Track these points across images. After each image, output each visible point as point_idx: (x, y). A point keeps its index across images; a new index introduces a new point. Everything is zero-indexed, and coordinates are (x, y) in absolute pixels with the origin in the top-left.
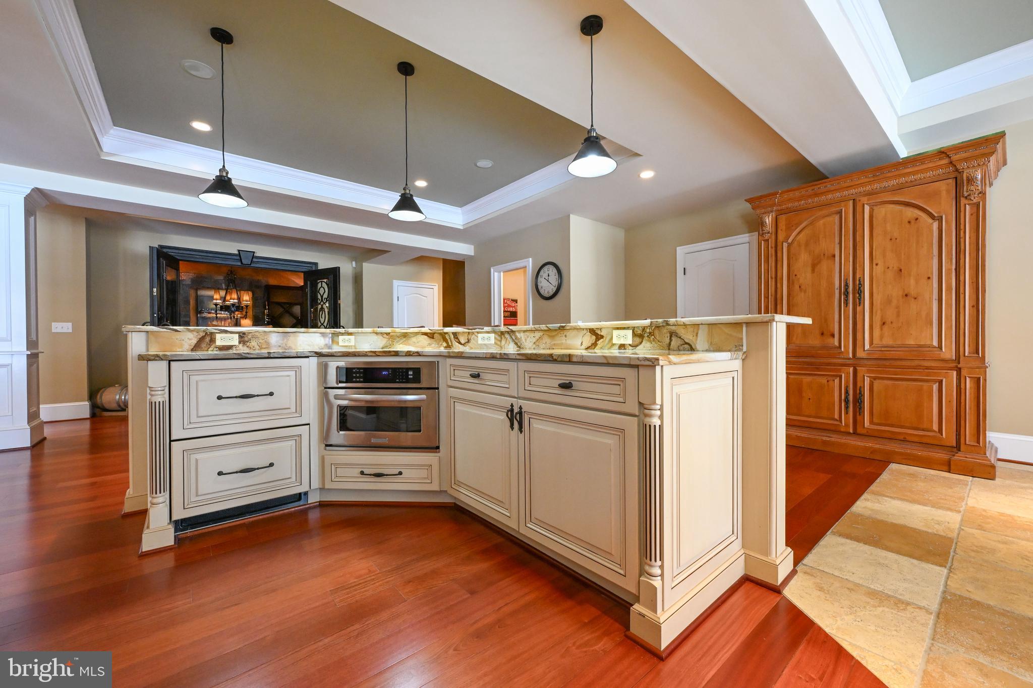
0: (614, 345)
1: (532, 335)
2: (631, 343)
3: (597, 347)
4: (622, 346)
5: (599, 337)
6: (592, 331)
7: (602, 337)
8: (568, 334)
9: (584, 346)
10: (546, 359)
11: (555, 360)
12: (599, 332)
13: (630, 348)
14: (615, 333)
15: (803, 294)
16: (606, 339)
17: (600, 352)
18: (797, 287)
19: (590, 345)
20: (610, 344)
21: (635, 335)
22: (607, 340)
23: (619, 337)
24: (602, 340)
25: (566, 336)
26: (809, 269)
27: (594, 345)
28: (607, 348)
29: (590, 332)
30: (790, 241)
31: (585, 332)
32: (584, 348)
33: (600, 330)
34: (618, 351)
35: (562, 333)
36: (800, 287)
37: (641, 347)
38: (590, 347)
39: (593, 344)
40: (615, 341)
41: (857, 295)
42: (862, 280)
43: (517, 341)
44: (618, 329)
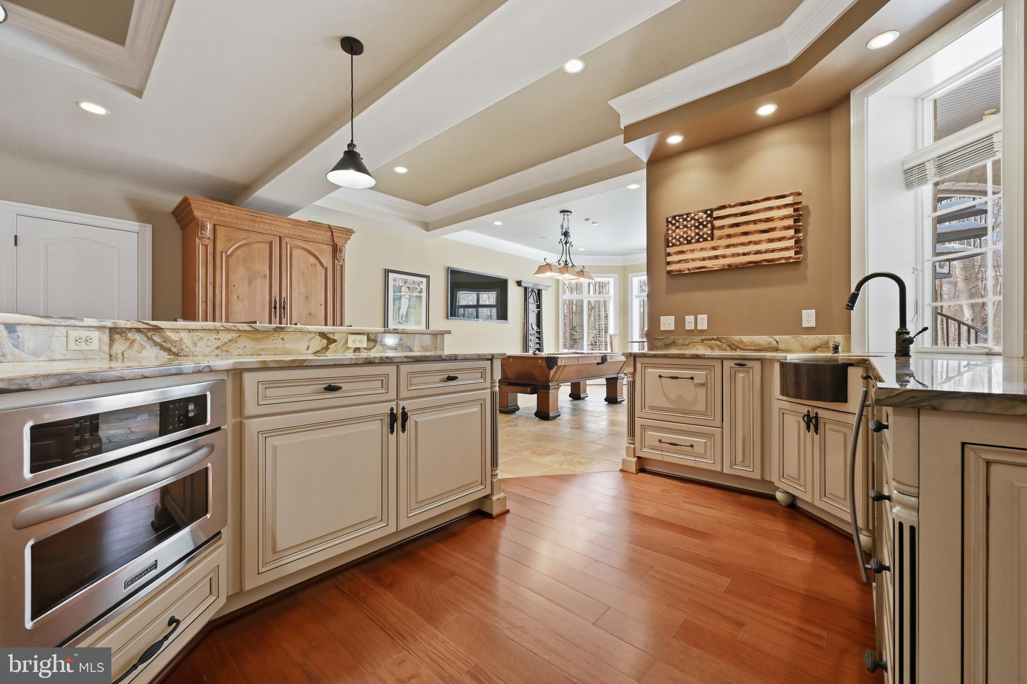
0: (349, 348)
1: (214, 336)
2: (366, 347)
3: (329, 351)
4: (357, 350)
5: (331, 341)
6: (323, 335)
7: (335, 341)
8: (286, 337)
9: (311, 350)
10: (436, 359)
11: (445, 360)
12: (331, 336)
13: (365, 351)
14: (351, 337)
15: (241, 303)
16: (339, 344)
17: (332, 355)
18: (235, 297)
19: (320, 349)
20: (345, 348)
21: (369, 339)
22: (341, 345)
23: (354, 341)
24: (335, 344)
25: (283, 339)
26: (246, 283)
27: (326, 348)
28: (340, 352)
29: (319, 336)
30: (229, 253)
31: (312, 335)
32: (312, 352)
33: (333, 334)
34: (353, 354)
35: (277, 335)
36: (238, 297)
37: (375, 349)
38: (319, 351)
39: (322, 349)
40: (350, 344)
41: (283, 311)
42: (286, 300)
43: (168, 345)
44: (353, 334)
